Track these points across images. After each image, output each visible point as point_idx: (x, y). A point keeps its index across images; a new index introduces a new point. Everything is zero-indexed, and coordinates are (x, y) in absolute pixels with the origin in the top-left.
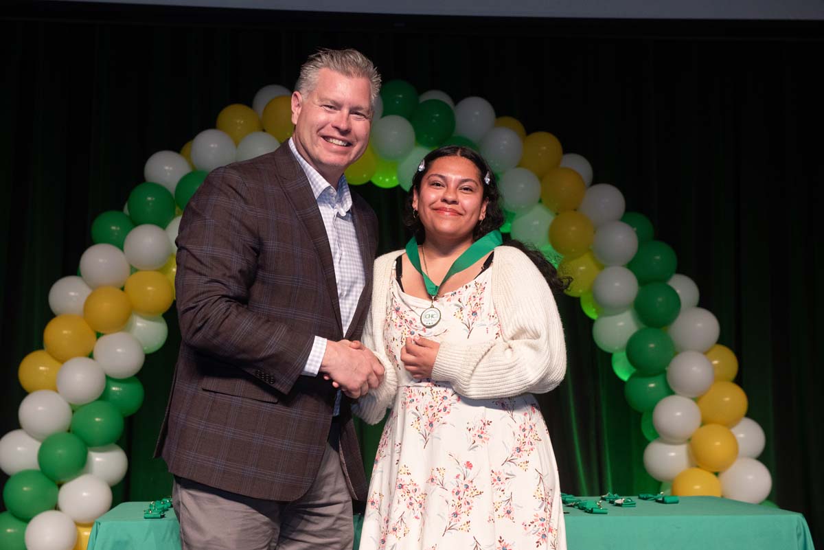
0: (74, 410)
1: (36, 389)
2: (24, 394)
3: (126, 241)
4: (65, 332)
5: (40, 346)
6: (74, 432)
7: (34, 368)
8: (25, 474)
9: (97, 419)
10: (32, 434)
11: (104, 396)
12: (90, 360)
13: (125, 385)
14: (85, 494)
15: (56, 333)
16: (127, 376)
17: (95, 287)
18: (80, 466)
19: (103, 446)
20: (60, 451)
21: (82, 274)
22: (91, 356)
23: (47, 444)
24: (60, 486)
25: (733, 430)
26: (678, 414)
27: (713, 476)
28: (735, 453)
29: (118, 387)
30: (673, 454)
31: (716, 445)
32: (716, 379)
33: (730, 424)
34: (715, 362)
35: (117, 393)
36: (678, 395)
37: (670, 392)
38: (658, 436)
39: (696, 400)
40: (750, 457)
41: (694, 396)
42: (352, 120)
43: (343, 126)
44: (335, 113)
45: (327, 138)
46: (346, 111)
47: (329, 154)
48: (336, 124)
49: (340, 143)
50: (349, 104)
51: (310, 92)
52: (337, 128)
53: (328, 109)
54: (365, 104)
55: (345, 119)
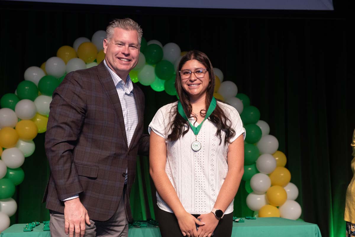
3: (16, 107)
9: (3, 187)
11: (6, 176)
13: (16, 171)
16: (17, 167)
17: (2, 128)
19: (6, 199)
25: (285, 188)
26: (261, 181)
27: (276, 208)
28: (286, 198)
29: (13, 172)
30: (259, 199)
31: (278, 194)
32: (277, 166)
33: (283, 185)
34: (277, 159)
35: (13, 175)
36: (261, 173)
37: (258, 172)
38: (252, 191)
39: (269, 175)
40: (292, 200)
41: (268, 173)
42: (130, 49)
43: (126, 52)
44: (122, 47)
45: (119, 58)
46: (127, 46)
47: (121, 65)
48: (123, 52)
49: (126, 60)
50: (129, 42)
51: (111, 39)
52: (124, 54)
53: (119, 45)
54: (135, 42)
55: (127, 49)
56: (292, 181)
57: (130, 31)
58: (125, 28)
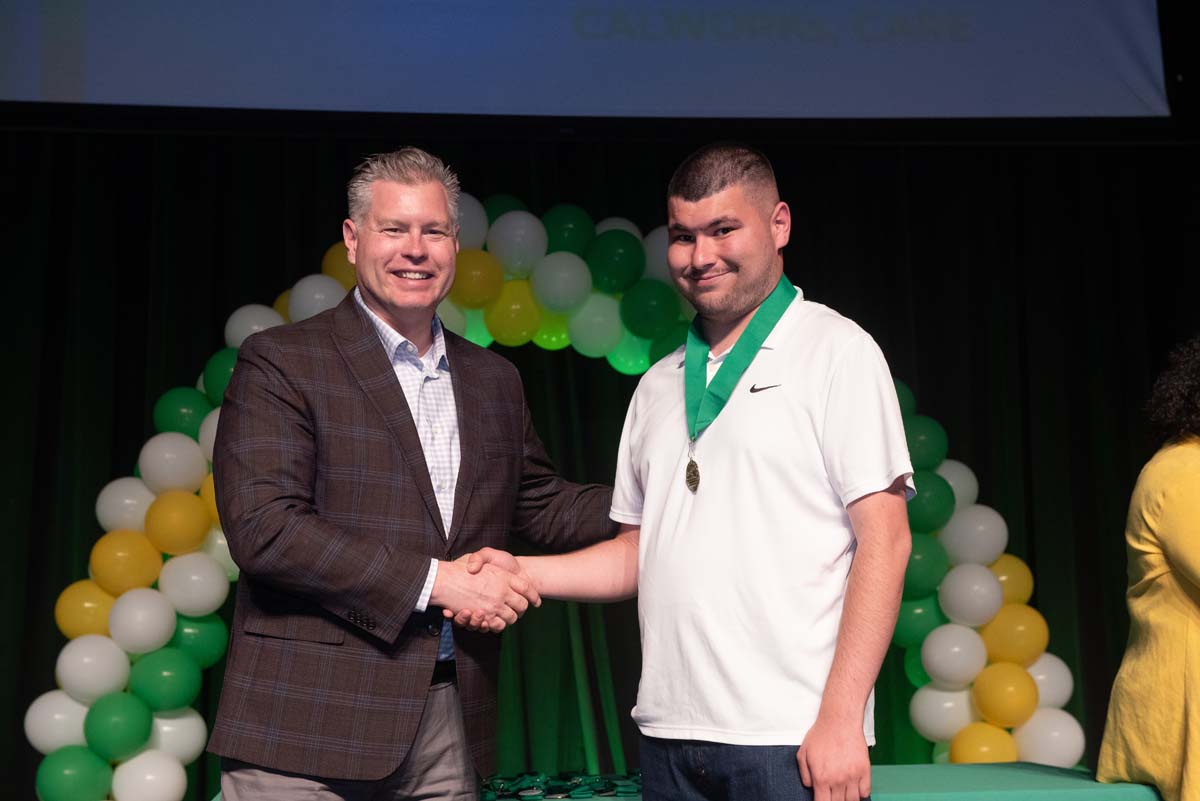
0: (133, 661)
1: (78, 635)
2: (62, 641)
3: (202, 428)
4: (120, 554)
5: (84, 575)
6: (133, 692)
7: (76, 604)
8: (66, 752)
9: (165, 674)
10: (77, 697)
11: (174, 641)
12: (155, 592)
13: (203, 626)
14: (149, 777)
15: (108, 556)
16: (207, 613)
17: (160, 493)
18: (143, 739)
19: (173, 709)
20: (115, 719)
21: (143, 474)
22: (155, 586)
23: (96, 709)
24: (114, 766)
25: (1032, 670)
26: (956, 649)
27: (1006, 735)
28: (1034, 702)
29: (192, 628)
30: (949, 705)
31: (1009, 691)
32: (1007, 601)
33: (1026, 662)
34: (1003, 578)
35: (193, 637)
36: (955, 623)
37: (944, 620)
38: (928, 679)
39: (979, 630)
40: (1054, 706)
41: (973, 625)
42: (427, 242)
43: (416, 252)
44: (402, 237)
45: (398, 273)
46: (416, 231)
47: (404, 294)
48: (406, 252)
49: (417, 276)
50: (419, 221)
51: (364, 216)
52: (409, 257)
53: (392, 234)
54: (440, 217)
55: (416, 242)
56: (1051, 648)
57: (421, 186)
58: (403, 177)
